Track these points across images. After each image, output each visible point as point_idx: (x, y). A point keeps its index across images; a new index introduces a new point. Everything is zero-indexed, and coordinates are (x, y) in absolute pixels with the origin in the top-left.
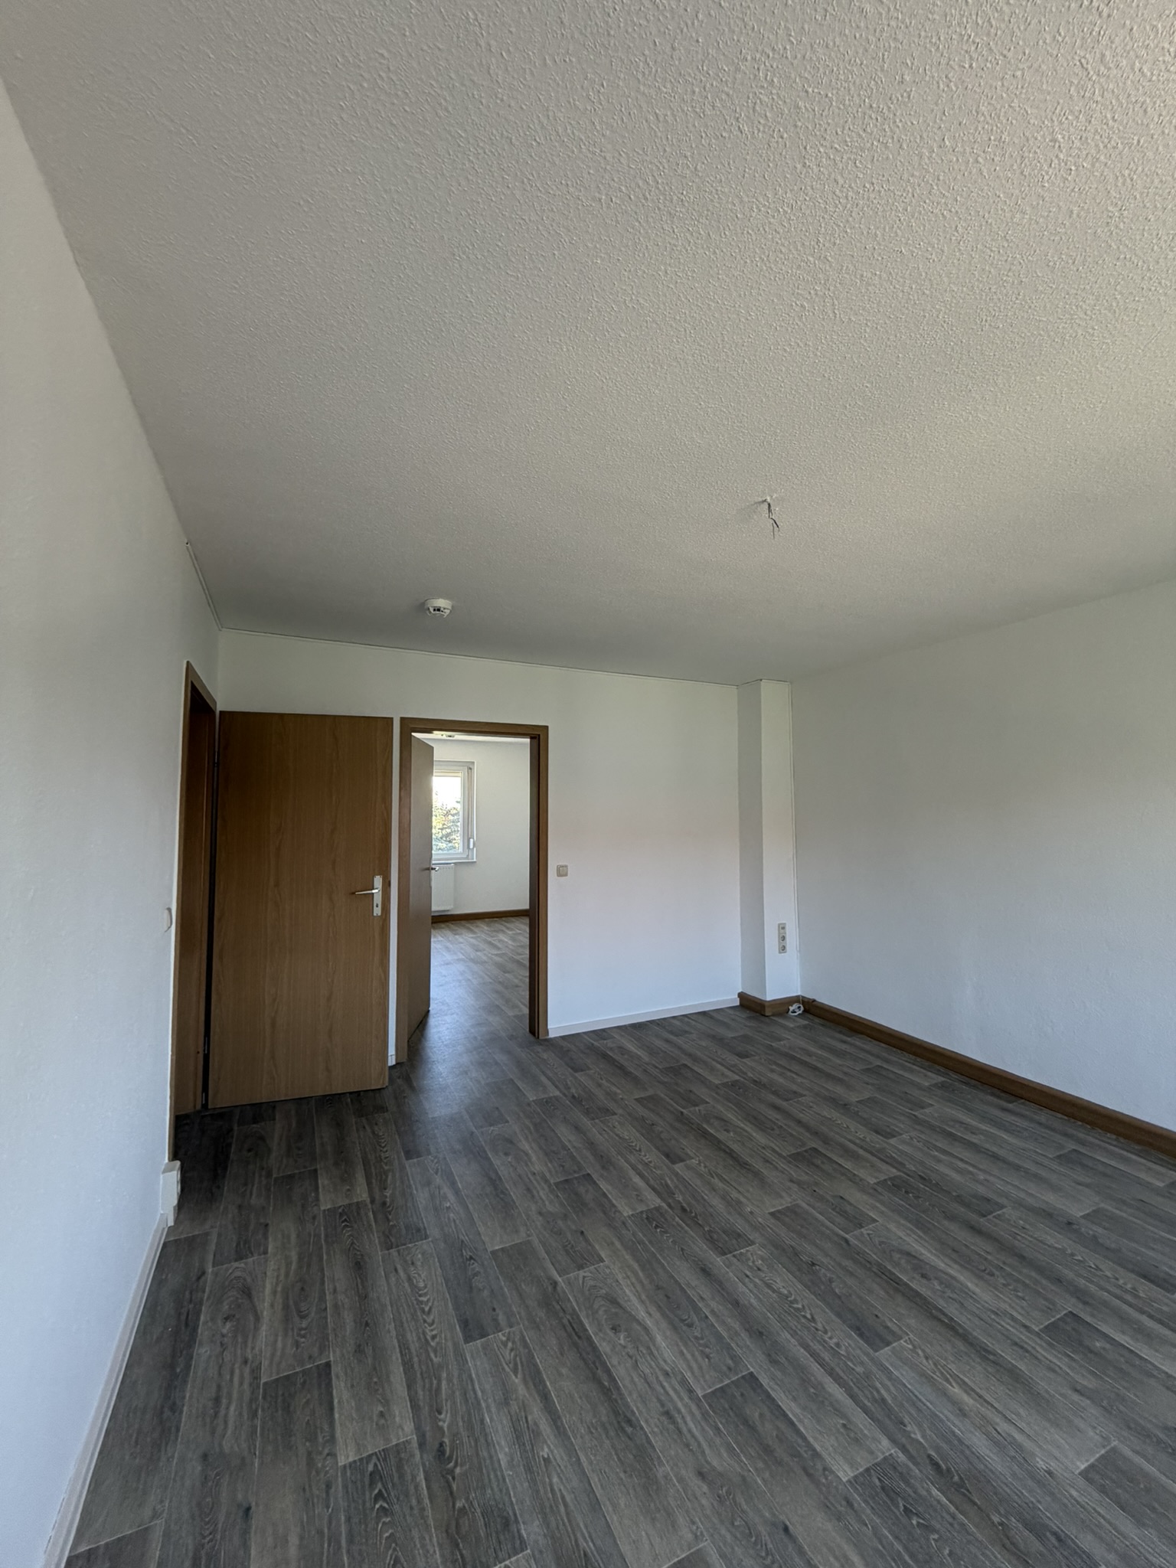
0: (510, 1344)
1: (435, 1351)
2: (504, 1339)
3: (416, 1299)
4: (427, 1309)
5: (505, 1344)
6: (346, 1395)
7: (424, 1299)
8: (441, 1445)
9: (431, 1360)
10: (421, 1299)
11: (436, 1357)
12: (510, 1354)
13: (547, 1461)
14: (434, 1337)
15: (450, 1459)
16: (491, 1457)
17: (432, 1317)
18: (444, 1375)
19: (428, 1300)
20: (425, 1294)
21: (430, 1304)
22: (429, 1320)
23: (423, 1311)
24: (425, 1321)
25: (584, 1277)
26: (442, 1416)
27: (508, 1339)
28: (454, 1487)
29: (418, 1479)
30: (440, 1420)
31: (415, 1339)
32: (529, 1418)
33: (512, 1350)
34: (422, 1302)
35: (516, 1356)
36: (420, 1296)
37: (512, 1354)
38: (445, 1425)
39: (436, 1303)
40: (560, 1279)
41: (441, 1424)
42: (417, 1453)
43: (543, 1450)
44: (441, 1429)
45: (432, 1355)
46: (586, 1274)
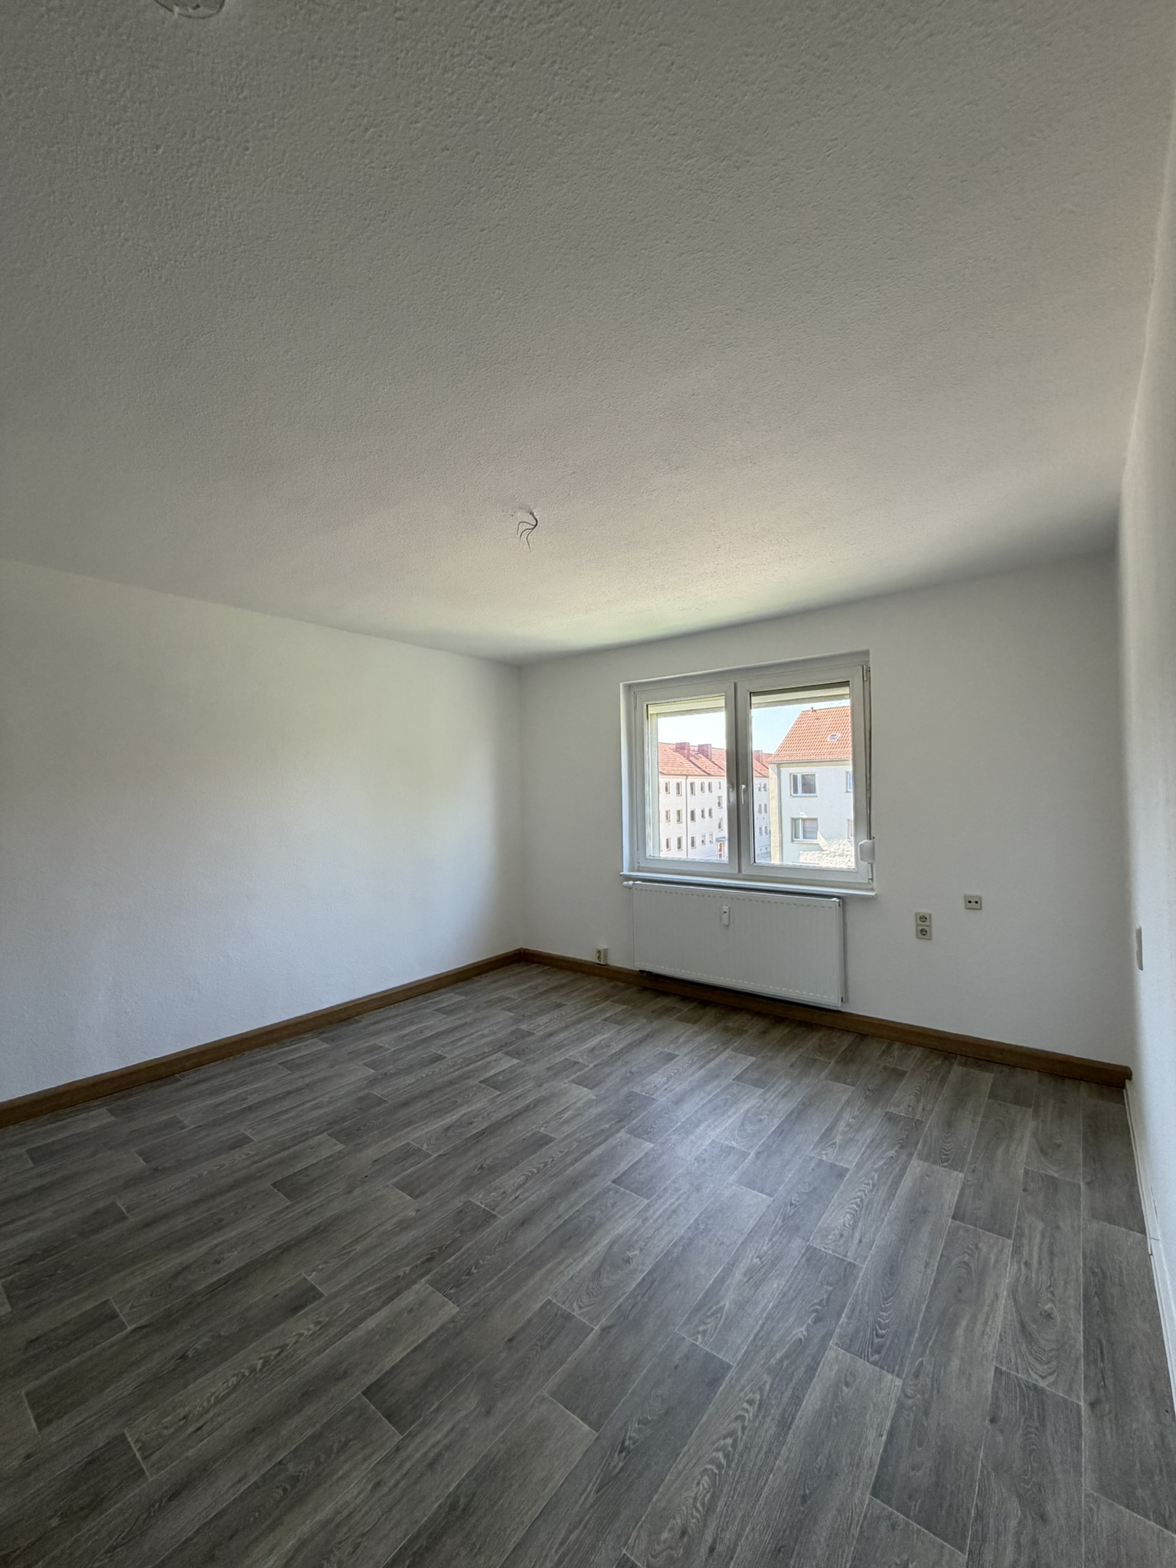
0: (701, 1328)
1: (761, 1390)
2: (700, 1337)
3: (729, 1466)
4: (729, 1441)
5: (704, 1333)
6: (871, 1435)
7: (720, 1455)
8: (815, 1322)
9: (772, 1384)
10: (724, 1462)
11: (766, 1382)
12: (709, 1323)
13: (760, 1257)
14: (751, 1402)
15: (816, 1311)
16: (790, 1288)
17: (733, 1425)
18: (773, 1361)
19: (717, 1450)
20: (713, 1461)
21: (722, 1442)
22: (738, 1425)
23: (734, 1445)
24: (744, 1428)
25: (580, 1307)
26: (800, 1336)
27: (698, 1333)
28: (825, 1296)
29: (846, 1320)
30: (804, 1336)
31: (769, 1420)
32: (745, 1280)
33: (704, 1323)
34: (727, 1456)
35: (708, 1317)
36: (720, 1467)
37: (708, 1321)
38: (803, 1329)
39: (715, 1437)
40: (597, 1328)
41: (805, 1333)
42: (836, 1334)
43: (756, 1263)
44: (807, 1330)
45: (767, 1387)
46: (577, 1309)
